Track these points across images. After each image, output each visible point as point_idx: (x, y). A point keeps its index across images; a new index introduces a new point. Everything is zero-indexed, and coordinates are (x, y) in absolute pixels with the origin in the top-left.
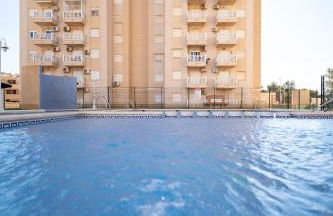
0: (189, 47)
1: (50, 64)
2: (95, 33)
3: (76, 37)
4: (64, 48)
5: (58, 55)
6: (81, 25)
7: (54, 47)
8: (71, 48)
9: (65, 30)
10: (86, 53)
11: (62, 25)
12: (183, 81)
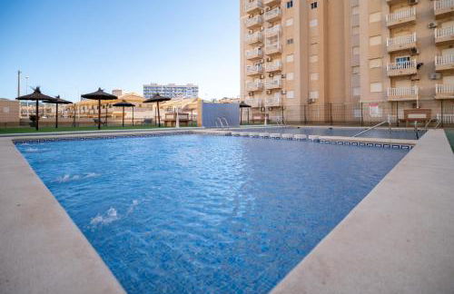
0: (392, 54)
1: (257, 89)
2: (290, 59)
3: (276, 64)
4: (267, 75)
5: (265, 81)
6: (279, 54)
7: (260, 75)
8: (272, 74)
9: (268, 61)
10: (283, 77)
11: (265, 58)
12: (384, 93)
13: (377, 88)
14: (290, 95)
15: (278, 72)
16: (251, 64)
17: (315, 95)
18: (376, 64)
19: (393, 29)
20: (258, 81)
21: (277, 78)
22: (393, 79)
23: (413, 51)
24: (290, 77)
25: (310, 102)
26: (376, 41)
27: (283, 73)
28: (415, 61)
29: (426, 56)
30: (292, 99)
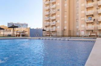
0: (87, 16)
1: (48, 25)
2: (58, 16)
3: (54, 17)
4: (51, 21)
5: (50, 23)
6: (55, 14)
7: (49, 21)
9: (51, 16)
10: (56, 22)
11: (51, 15)
12: (85, 27)
13: (83, 26)
14: (58, 27)
15: (55, 20)
16: (46, 17)
17: (66, 28)
18: (83, 19)
19: (88, 8)
20: (48, 22)
21: (54, 22)
22: (87, 23)
23: (93, 15)
24: (58, 22)
25: (64, 30)
26: (83, 12)
27: (56, 20)
28: (93, 18)
29: (96, 17)
30: (59, 28)
